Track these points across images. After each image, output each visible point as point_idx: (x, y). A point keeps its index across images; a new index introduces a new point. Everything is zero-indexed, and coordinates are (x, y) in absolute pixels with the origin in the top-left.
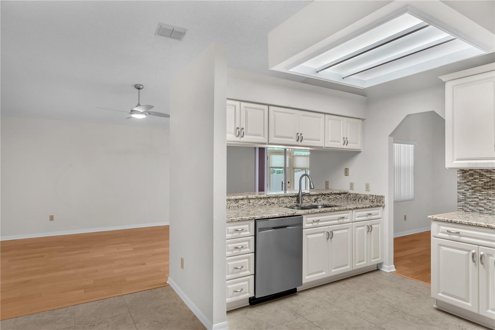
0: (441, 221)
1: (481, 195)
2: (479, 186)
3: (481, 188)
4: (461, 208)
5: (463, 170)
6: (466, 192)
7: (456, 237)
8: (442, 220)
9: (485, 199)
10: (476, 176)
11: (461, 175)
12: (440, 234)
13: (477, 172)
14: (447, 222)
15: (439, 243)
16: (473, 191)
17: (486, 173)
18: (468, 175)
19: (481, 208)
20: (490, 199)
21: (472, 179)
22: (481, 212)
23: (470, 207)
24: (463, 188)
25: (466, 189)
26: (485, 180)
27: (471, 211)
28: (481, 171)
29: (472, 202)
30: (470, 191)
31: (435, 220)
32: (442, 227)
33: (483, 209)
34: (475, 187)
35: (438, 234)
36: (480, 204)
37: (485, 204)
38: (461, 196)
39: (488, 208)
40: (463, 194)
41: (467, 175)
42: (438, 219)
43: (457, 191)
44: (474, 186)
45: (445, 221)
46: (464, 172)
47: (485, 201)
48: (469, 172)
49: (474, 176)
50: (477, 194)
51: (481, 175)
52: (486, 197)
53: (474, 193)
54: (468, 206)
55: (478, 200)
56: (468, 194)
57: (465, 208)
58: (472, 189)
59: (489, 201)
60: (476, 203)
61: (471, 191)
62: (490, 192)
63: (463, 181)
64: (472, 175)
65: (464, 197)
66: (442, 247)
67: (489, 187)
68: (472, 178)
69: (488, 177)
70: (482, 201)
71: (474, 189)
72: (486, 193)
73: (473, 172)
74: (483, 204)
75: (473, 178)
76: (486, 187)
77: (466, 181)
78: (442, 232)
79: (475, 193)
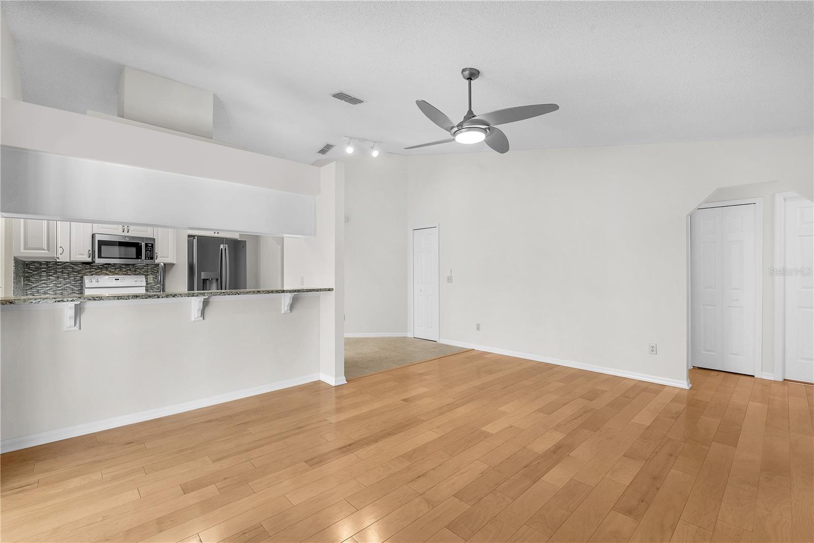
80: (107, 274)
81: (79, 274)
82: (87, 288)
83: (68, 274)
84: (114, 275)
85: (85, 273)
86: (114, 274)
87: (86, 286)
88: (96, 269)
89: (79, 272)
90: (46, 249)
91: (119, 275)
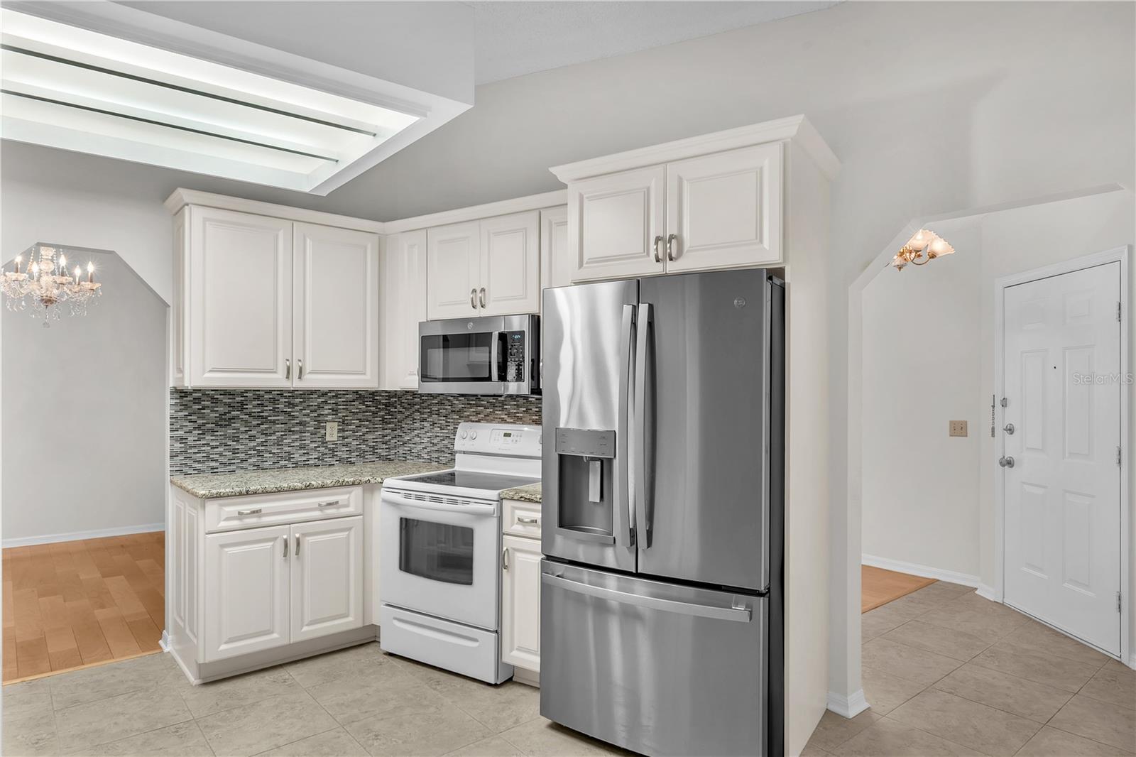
0: (228, 496)
1: (214, 438)
2: (210, 421)
3: (214, 425)
4: (177, 469)
5: (181, 392)
6: (185, 436)
7: (253, 521)
8: (229, 494)
9: (221, 444)
10: (206, 403)
11: (178, 401)
12: (224, 525)
13: (207, 394)
14: (241, 494)
15: (221, 543)
16: (200, 432)
17: (222, 396)
18: (191, 401)
19: (214, 464)
20: (228, 444)
21: (199, 409)
22: (214, 471)
23: (196, 465)
24: (182, 427)
25: (187, 429)
26: (221, 409)
27: (196, 472)
28: (213, 392)
29: (198, 455)
30: (194, 432)
31: (217, 497)
32: (227, 509)
33: (218, 464)
34: (204, 424)
35: (220, 525)
36: (211, 456)
37: (221, 455)
38: (178, 445)
39: (225, 461)
40: (182, 440)
41: (189, 401)
42: (222, 494)
43: (168, 434)
44: (202, 422)
45: (235, 495)
46: (183, 394)
47: (221, 449)
48: (194, 394)
49: (203, 403)
50: (207, 438)
51: (215, 401)
52: (223, 441)
53: (202, 436)
54: (190, 462)
55: (209, 448)
56: (191, 438)
57: (185, 469)
58: (199, 428)
59: (227, 447)
60: (205, 455)
61: (197, 432)
62: (229, 431)
63: (180, 414)
64: (197, 401)
65: (183, 445)
66: (226, 550)
67: (227, 423)
68: (197, 407)
69: (225, 404)
70: (216, 450)
71: (202, 428)
72: (222, 433)
73: (201, 395)
74: (218, 456)
75: (201, 407)
76: (223, 423)
77: (187, 414)
78: (227, 519)
79: (204, 436)
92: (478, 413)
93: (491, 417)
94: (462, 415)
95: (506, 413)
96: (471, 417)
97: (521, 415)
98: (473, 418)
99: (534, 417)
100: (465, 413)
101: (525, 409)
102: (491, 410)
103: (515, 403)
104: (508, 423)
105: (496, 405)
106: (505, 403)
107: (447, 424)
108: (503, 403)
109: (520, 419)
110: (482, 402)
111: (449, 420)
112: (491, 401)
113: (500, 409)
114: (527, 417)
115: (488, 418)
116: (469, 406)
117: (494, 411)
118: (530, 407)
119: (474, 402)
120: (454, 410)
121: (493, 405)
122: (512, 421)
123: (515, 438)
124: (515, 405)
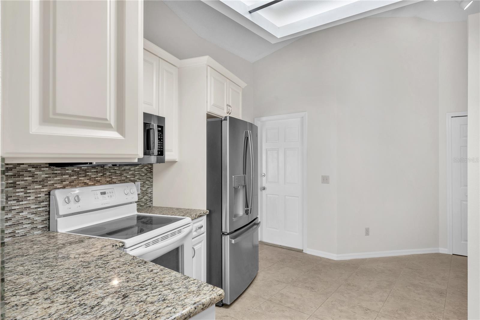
80: (86, 184)
81: (44, 186)
82: (60, 216)
83: (25, 188)
84: (94, 185)
85: (53, 184)
86: (97, 182)
87: (61, 213)
88: (70, 176)
89: (43, 183)
90: (113, 122)
91: (102, 184)
92: (62, 181)
93: (75, 183)
94: (45, 184)
95: (88, 178)
96: (55, 185)
97: (100, 178)
98: (58, 186)
99: (107, 179)
100: (49, 182)
101: (102, 174)
102: (76, 177)
103: (95, 170)
104: (90, 185)
105: (80, 172)
106: (87, 170)
107: (25, 195)
108: (85, 171)
109: (98, 181)
110: (67, 171)
111: (28, 191)
112: (75, 170)
113: (84, 175)
114: (103, 179)
115: (72, 184)
116: (54, 175)
117: (78, 177)
118: (105, 173)
119: (59, 172)
120: (35, 180)
121: (78, 173)
122: (93, 183)
123: (109, 195)
124: (94, 172)
